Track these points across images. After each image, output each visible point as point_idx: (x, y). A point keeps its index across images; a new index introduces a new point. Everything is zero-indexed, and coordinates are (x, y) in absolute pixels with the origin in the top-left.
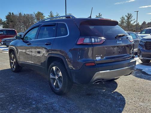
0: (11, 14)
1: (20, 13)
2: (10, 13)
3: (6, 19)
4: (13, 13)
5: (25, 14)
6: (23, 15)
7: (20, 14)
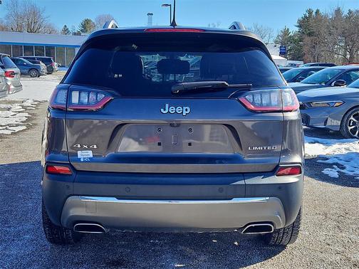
0: (314, 14)
1: (339, 9)
2: (310, 12)
3: (297, 29)
4: (317, 12)
5: (350, 12)
6: (345, 13)
7: (338, 11)
